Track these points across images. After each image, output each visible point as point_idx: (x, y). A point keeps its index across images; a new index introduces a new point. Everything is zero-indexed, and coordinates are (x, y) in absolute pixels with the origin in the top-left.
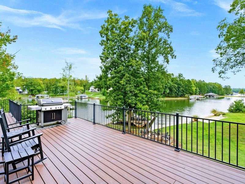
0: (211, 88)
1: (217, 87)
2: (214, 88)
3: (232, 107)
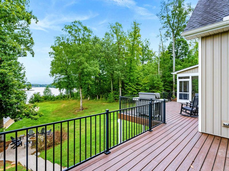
3: (31, 99)
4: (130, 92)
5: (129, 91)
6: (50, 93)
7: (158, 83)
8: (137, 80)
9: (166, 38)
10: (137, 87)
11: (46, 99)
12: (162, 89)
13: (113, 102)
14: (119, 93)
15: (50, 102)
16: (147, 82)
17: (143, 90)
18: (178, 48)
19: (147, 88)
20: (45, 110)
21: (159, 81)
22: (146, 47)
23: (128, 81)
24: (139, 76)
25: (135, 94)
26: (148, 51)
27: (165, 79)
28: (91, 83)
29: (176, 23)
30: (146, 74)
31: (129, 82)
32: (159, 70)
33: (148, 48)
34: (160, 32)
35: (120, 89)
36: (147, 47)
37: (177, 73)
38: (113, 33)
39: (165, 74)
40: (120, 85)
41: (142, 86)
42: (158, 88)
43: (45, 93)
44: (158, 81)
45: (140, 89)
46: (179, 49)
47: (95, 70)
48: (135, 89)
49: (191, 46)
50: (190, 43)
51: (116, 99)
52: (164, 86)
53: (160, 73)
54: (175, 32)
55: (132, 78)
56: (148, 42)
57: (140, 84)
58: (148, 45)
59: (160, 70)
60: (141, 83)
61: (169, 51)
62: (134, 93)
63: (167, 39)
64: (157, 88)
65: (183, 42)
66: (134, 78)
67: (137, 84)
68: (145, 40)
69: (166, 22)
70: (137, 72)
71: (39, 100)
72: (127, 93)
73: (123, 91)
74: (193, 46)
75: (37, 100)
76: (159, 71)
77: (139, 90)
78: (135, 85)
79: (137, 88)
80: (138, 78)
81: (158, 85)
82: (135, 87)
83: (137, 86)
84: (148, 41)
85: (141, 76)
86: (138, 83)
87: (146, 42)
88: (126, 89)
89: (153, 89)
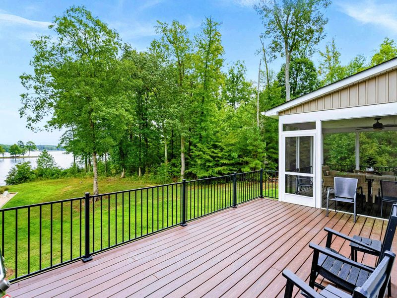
3: (11, 175)
4: (199, 162)
5: (197, 160)
6: (51, 163)
7: (255, 143)
8: (213, 137)
9: (273, 54)
10: (213, 152)
11: (41, 175)
12: (264, 157)
13: (167, 181)
14: (181, 164)
15: (49, 181)
16: (233, 142)
17: (226, 158)
18: (297, 76)
19: (234, 154)
20: (22, 200)
21: (258, 139)
22: (239, 76)
23: (196, 139)
24: (218, 129)
25: (209, 166)
26: (243, 84)
27: (270, 136)
28: (113, 142)
29: (292, 23)
30: (235, 127)
31: (198, 143)
32: (258, 118)
33: (243, 78)
34: (263, 44)
35: (182, 156)
36: (241, 75)
37: (280, 113)
38: (168, 43)
39: (270, 125)
40: (183, 149)
41: (222, 150)
42: (254, 153)
43: (39, 162)
44: (256, 140)
45: (220, 155)
46: (299, 78)
47: (117, 115)
48: (210, 156)
49: (320, 74)
50: (319, 69)
51: (174, 177)
52: (267, 149)
53: (260, 123)
54: (290, 41)
55: (204, 133)
56: (243, 68)
58: (243, 72)
60: (220, 144)
61: (280, 81)
62: (207, 164)
63: (275, 56)
64: (254, 155)
65: (305, 63)
66: (207, 134)
67: (215, 147)
68: (236, 63)
70: (214, 122)
71: (27, 178)
72: (195, 165)
73: (188, 159)
74: (324, 74)
75: (24, 177)
76: (258, 120)
77: (216, 159)
78: (209, 149)
79: (213, 154)
80: (216, 132)
81: (254, 148)
82: (209, 152)
83: (212, 150)
84: (241, 65)
85: (223, 129)
86: (216, 143)
87: (238, 66)
88: (193, 156)
89: (246, 156)
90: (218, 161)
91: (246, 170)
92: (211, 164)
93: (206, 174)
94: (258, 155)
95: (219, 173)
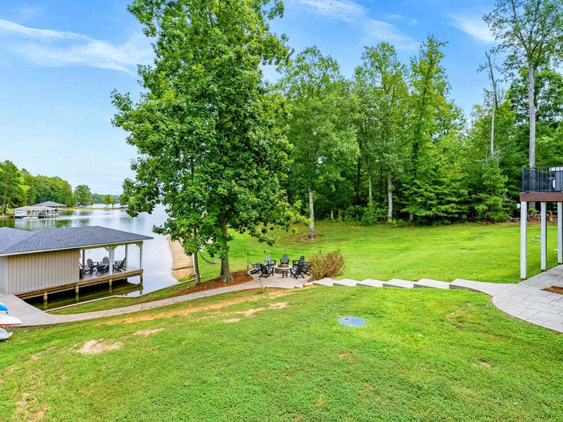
0: (45, 190)
1: (61, 187)
2: (52, 189)
4: (419, 200)
5: (417, 198)
7: (493, 177)
8: (433, 173)
9: (510, 71)
10: (436, 189)
13: (375, 223)
14: (387, 204)
16: (460, 176)
19: (462, 191)
21: (496, 172)
23: (410, 175)
24: (438, 163)
25: (431, 205)
28: (340, 178)
31: (414, 179)
32: (492, 149)
34: (489, 58)
35: (390, 195)
39: (508, 157)
40: (390, 187)
41: (448, 185)
44: (493, 173)
46: (538, 96)
48: (432, 193)
51: (379, 219)
53: (495, 154)
55: (421, 169)
57: (444, 182)
59: (495, 147)
60: (445, 180)
62: (429, 202)
63: (513, 74)
64: (491, 191)
65: (551, 78)
66: (427, 170)
67: (436, 183)
69: (507, 33)
70: (434, 155)
73: (395, 199)
76: (492, 151)
77: (441, 197)
78: (430, 185)
80: (437, 167)
81: (492, 182)
82: (430, 188)
83: (435, 186)
85: (442, 164)
86: (438, 179)
88: (406, 195)
89: (481, 193)
90: (442, 199)
91: (481, 207)
92: (434, 202)
93: (428, 213)
94: (496, 190)
95: (446, 212)
